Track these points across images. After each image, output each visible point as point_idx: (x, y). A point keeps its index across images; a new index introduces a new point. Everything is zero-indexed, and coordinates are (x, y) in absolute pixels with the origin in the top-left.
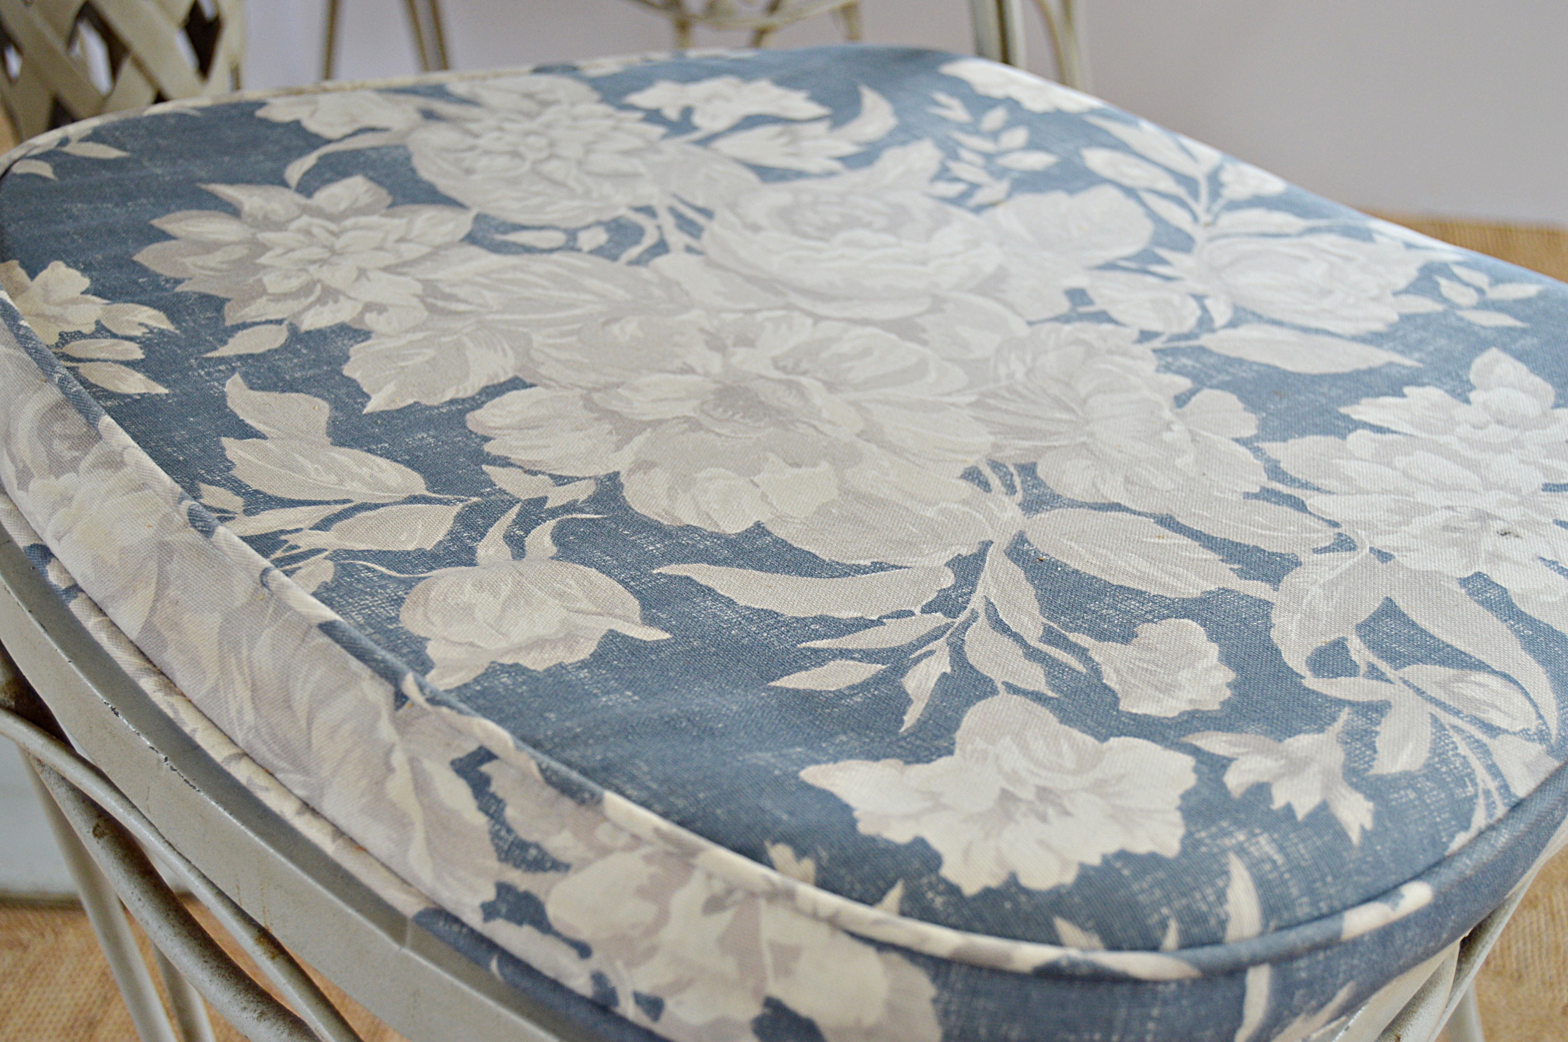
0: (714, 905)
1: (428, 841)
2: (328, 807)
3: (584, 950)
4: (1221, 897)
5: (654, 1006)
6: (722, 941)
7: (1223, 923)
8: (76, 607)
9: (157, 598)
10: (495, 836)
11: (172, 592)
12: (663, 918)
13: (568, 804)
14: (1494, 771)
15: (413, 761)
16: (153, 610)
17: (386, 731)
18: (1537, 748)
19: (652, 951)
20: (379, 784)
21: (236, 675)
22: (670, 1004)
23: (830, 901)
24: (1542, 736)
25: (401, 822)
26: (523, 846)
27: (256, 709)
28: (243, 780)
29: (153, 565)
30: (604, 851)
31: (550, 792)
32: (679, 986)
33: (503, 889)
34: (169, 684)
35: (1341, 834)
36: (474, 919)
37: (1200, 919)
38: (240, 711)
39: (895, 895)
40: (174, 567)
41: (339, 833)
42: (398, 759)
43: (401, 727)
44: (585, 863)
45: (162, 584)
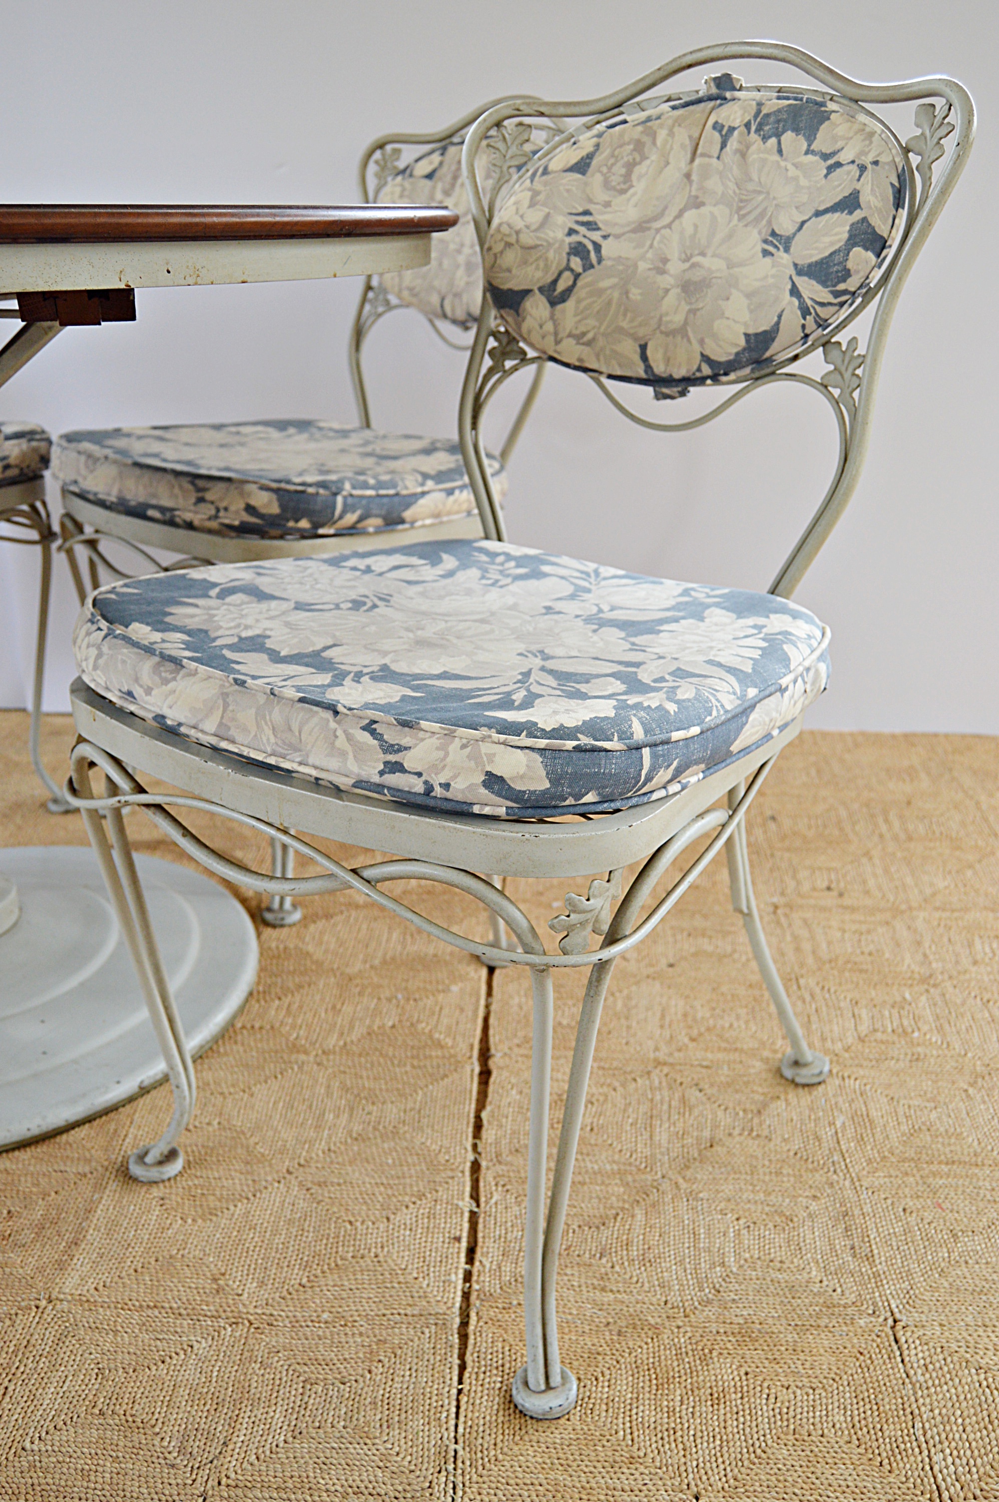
0: (464, 747)
1: (355, 756)
2: (311, 761)
3: (419, 774)
4: (630, 727)
5: (446, 786)
6: (468, 757)
7: (632, 734)
8: (183, 730)
9: (224, 711)
10: (381, 746)
11: (231, 708)
12: (447, 754)
13: (407, 729)
14: (717, 700)
15: (344, 731)
16: (222, 717)
17: (333, 725)
18: (733, 697)
19: (444, 766)
20: (333, 744)
21: (265, 727)
22: (452, 784)
23: (503, 737)
24: (734, 693)
25: (343, 754)
26: (392, 746)
27: (275, 736)
28: (273, 763)
29: (221, 702)
30: (423, 740)
31: (400, 727)
32: (455, 777)
33: (386, 763)
34: (233, 742)
35: (668, 712)
36: (376, 779)
37: (624, 732)
38: (268, 740)
39: (524, 733)
40: (230, 699)
41: (316, 768)
42: (339, 733)
43: (339, 723)
44: (416, 745)
45: (226, 706)
